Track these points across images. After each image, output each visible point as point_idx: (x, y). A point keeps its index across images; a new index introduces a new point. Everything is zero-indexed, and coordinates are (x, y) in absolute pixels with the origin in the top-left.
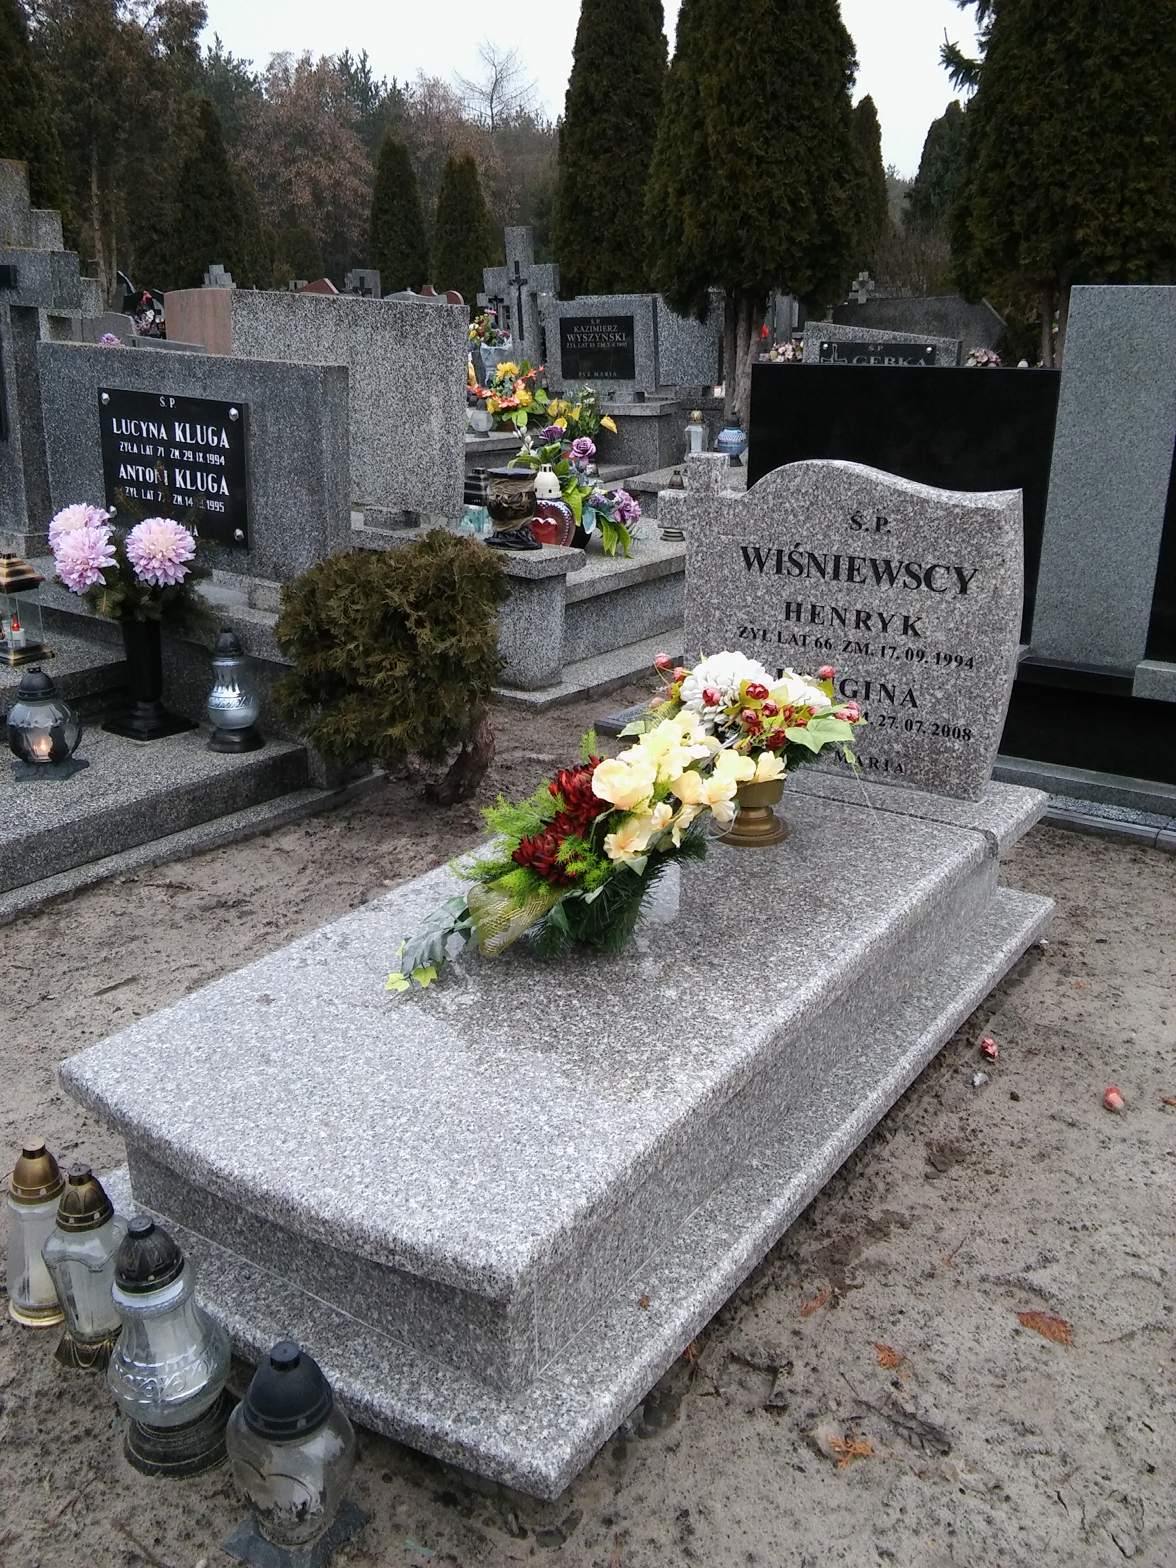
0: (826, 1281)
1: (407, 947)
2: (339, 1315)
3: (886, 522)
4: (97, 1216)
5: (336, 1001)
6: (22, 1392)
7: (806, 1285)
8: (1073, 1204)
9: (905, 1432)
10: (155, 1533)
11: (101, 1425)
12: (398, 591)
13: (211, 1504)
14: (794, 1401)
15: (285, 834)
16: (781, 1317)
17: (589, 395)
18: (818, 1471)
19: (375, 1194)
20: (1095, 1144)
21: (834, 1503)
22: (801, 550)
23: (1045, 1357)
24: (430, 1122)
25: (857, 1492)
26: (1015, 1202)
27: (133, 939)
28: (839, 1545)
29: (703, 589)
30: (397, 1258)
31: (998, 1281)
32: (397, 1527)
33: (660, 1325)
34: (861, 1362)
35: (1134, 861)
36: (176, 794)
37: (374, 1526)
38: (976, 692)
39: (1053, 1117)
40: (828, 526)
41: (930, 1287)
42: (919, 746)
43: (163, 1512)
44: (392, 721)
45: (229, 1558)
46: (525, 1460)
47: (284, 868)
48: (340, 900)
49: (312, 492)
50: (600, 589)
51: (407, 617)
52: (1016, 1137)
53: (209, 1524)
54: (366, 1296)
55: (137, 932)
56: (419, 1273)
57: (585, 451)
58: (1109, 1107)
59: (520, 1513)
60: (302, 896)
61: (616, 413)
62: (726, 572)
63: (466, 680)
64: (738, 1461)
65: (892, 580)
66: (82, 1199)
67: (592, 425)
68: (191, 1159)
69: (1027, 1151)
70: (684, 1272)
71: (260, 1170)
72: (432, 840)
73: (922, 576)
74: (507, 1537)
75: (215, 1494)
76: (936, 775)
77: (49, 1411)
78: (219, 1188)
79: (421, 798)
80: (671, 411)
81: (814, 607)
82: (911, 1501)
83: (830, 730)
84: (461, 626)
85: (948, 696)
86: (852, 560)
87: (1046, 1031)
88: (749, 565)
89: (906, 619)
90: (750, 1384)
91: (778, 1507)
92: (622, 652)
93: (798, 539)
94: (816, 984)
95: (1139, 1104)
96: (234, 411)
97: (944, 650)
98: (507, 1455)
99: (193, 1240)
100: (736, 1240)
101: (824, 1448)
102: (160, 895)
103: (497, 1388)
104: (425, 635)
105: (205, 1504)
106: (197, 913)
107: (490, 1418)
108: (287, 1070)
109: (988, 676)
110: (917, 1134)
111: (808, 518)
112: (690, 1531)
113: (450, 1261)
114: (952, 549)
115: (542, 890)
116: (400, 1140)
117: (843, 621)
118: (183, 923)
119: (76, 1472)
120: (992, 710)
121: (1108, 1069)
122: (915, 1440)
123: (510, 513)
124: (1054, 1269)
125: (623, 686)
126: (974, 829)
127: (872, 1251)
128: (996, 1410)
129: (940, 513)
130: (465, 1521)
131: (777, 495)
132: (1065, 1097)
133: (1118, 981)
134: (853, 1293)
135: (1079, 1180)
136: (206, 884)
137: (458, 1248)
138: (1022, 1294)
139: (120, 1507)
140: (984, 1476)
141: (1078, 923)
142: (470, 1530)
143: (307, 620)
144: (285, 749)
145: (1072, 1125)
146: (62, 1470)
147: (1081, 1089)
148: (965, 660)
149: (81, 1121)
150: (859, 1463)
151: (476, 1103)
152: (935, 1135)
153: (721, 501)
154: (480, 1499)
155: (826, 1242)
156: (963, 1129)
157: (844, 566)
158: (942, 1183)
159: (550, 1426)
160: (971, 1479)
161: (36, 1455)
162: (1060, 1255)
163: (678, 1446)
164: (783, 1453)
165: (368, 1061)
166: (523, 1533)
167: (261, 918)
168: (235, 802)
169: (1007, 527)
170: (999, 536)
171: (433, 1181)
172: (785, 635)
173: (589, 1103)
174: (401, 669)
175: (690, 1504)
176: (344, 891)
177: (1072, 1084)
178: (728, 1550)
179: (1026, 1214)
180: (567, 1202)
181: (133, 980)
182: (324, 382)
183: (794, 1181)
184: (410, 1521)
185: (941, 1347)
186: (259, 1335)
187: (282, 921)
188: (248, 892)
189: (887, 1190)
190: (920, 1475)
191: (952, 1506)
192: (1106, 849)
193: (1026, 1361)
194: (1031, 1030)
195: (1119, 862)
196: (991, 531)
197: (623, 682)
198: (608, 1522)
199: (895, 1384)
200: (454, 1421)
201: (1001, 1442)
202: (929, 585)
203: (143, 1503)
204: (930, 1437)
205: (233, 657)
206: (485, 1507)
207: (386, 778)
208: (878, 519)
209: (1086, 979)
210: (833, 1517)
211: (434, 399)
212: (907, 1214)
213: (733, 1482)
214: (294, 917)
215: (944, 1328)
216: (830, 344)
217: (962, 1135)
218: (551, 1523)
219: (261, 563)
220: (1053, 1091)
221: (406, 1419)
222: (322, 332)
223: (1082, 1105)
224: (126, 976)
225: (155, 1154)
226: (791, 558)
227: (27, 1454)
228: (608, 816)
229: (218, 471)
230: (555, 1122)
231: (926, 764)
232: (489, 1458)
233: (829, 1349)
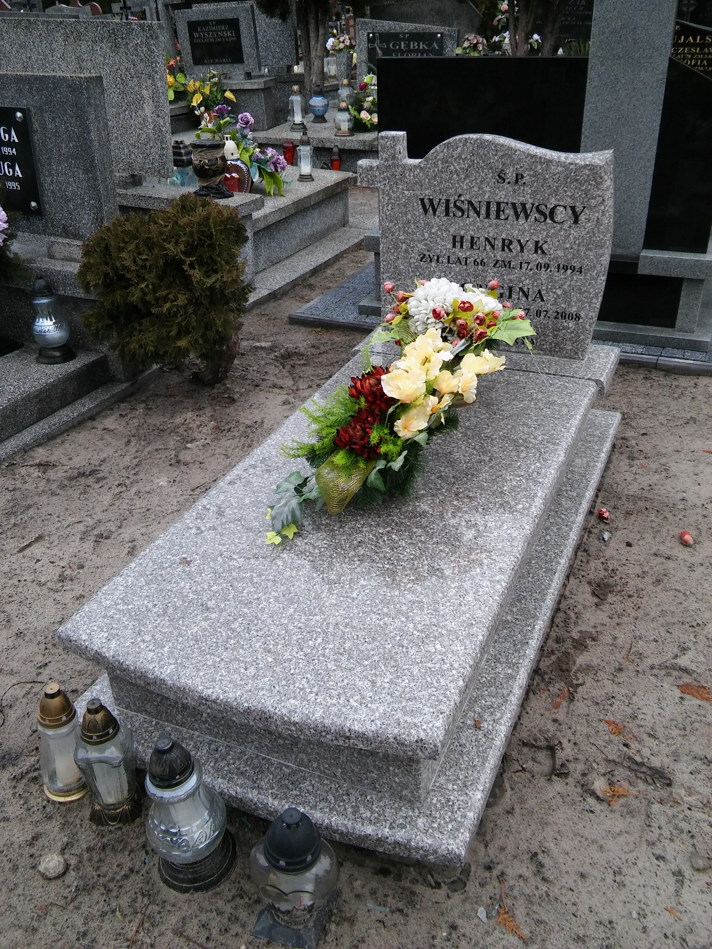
0: (563, 684)
1: (273, 513)
2: (287, 767)
3: (522, 177)
4: (111, 731)
5: (235, 557)
6: (76, 850)
7: (551, 689)
8: (686, 610)
9: (642, 775)
10: (204, 934)
11: (139, 863)
12: (172, 244)
13: (232, 904)
14: (571, 766)
15: (105, 417)
16: (542, 712)
17: (214, 76)
18: (601, 811)
19: (325, 699)
20: (685, 569)
21: (617, 830)
22: (462, 198)
23: (703, 712)
24: (338, 641)
25: (628, 820)
26: (653, 614)
27: (29, 507)
28: (631, 857)
29: (393, 229)
30: (352, 741)
31: (661, 667)
32: (358, 896)
33: (492, 739)
34: (601, 734)
35: (646, 378)
36: (28, 399)
37: (343, 898)
38: (584, 289)
39: (656, 555)
40: (482, 182)
41: (622, 677)
42: (546, 326)
43: (204, 917)
44: (179, 336)
45: (258, 940)
46: (443, 847)
47: (114, 443)
48: (161, 462)
49: (86, 171)
50: (271, 220)
51: (182, 262)
52: (639, 571)
53: (237, 919)
54: (307, 754)
55: (29, 502)
56: (369, 748)
57: (247, 123)
58: (685, 544)
59: (433, 873)
60: (135, 462)
61: (234, 88)
62: (409, 216)
63: (227, 303)
64: (554, 813)
65: (527, 217)
66: (99, 722)
67: (219, 97)
68: (183, 691)
69: (648, 579)
70: (494, 700)
71: (239, 693)
72: (208, 411)
73: (547, 213)
74: (429, 889)
75: (234, 897)
76: (557, 344)
77: (100, 860)
78: (209, 707)
79: (190, 381)
80: (272, 84)
81: (472, 238)
82: (662, 820)
83: (517, 329)
84: (222, 266)
85: (565, 293)
86: (498, 204)
87: (634, 498)
88: (426, 211)
89: (537, 242)
90: (539, 759)
91: (586, 839)
92: (287, 262)
93: (460, 191)
94: (538, 502)
95: (700, 539)
96: (19, 114)
97: (562, 262)
98: (430, 846)
99: (169, 728)
100: (518, 672)
101: (600, 795)
102: (36, 473)
103: (410, 801)
104: (196, 274)
105: (229, 906)
106: (66, 482)
107: (412, 823)
108: (224, 614)
109: (592, 278)
110: (580, 577)
111: (467, 176)
112: (541, 865)
113: (392, 740)
114: (568, 193)
115: (362, 465)
116: (324, 656)
117: (493, 247)
118: (59, 491)
119: (135, 900)
120: (594, 300)
121: (677, 519)
122: (649, 779)
123: (211, 173)
124: (690, 654)
125: (294, 287)
126: (589, 379)
127: (582, 659)
128: (688, 751)
129: (560, 169)
130: (399, 883)
131: (445, 161)
132: (657, 540)
133: (663, 460)
134: (580, 689)
135: (684, 594)
136: (64, 460)
137: (396, 731)
138: (676, 673)
139: (174, 919)
140: (699, 797)
141: (627, 424)
142: (404, 888)
143: (107, 269)
144: (92, 358)
145: (668, 558)
146: (124, 901)
147: (665, 534)
148: (577, 268)
149: (43, 646)
150: (622, 800)
151: (362, 621)
152: (591, 576)
153: (404, 166)
154: (405, 868)
155: (553, 658)
156: (606, 570)
157: (493, 208)
158: (606, 607)
159: (451, 821)
160: (692, 799)
161: (103, 894)
162: (690, 645)
163: (513, 809)
164: (578, 803)
165: (276, 599)
166: (438, 886)
167: (112, 481)
168: (66, 399)
169: (606, 177)
170: (601, 183)
171: (359, 684)
172: (453, 258)
173: (435, 610)
174: (182, 300)
175: (535, 848)
176: (163, 455)
177: (658, 531)
178: (567, 873)
179: (661, 620)
180: (452, 685)
181: (39, 538)
182: (87, 89)
183: (537, 627)
184: (364, 890)
185: (643, 716)
186: (239, 790)
187: (128, 482)
188: (97, 464)
189: (577, 618)
190: (661, 802)
191: (686, 819)
192: (628, 372)
193: (694, 717)
194: (624, 499)
195: (637, 380)
196: (595, 180)
197: (294, 284)
198: (489, 868)
199: (626, 745)
200: (390, 829)
201: (699, 773)
202: (552, 219)
203: (188, 914)
204: (657, 776)
205: (46, 296)
206: (409, 872)
207: (161, 369)
208: (517, 175)
209: (644, 461)
210: (621, 839)
211: (145, 92)
212: (593, 631)
213: (555, 828)
214: (135, 477)
215: (641, 704)
216: (374, 34)
217: (607, 574)
218: (455, 875)
219: (53, 225)
220: (649, 537)
221: (357, 832)
222: (54, 46)
223: (668, 544)
224: (34, 535)
225: (152, 688)
226: (455, 205)
227: (96, 895)
228: (396, 408)
229: (12, 160)
230: (420, 627)
231: (550, 338)
232: (417, 849)
233: (578, 728)
